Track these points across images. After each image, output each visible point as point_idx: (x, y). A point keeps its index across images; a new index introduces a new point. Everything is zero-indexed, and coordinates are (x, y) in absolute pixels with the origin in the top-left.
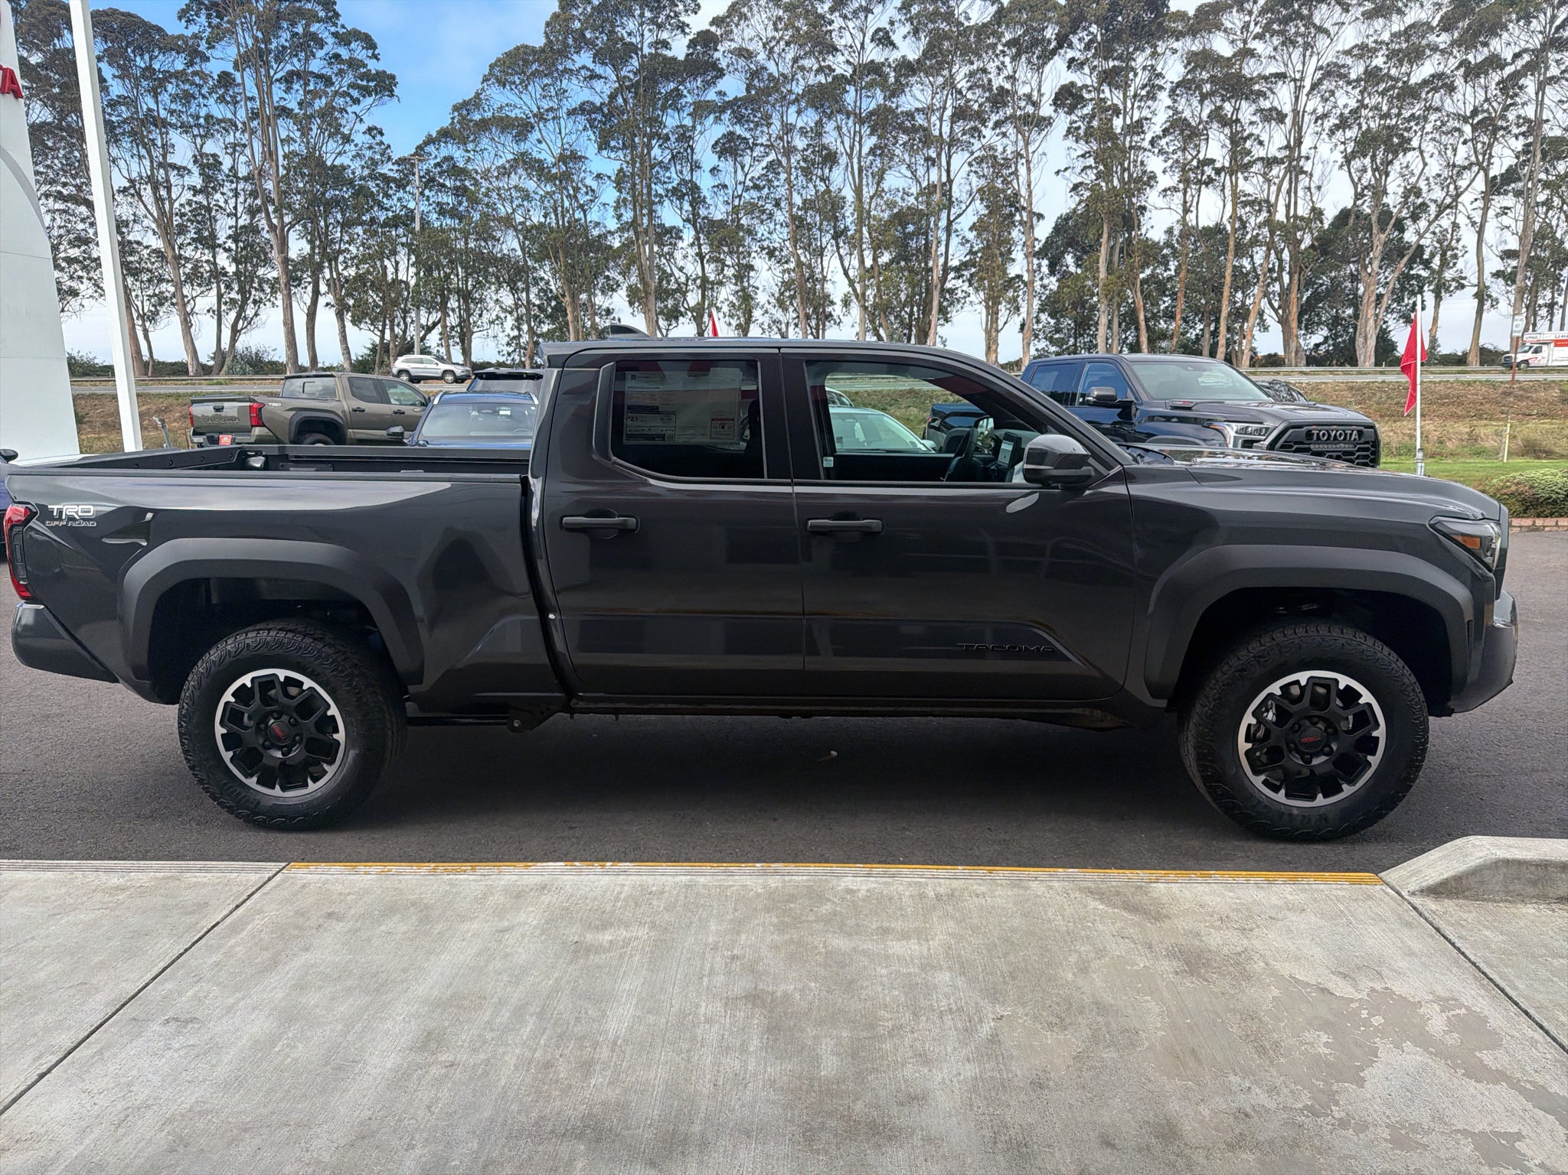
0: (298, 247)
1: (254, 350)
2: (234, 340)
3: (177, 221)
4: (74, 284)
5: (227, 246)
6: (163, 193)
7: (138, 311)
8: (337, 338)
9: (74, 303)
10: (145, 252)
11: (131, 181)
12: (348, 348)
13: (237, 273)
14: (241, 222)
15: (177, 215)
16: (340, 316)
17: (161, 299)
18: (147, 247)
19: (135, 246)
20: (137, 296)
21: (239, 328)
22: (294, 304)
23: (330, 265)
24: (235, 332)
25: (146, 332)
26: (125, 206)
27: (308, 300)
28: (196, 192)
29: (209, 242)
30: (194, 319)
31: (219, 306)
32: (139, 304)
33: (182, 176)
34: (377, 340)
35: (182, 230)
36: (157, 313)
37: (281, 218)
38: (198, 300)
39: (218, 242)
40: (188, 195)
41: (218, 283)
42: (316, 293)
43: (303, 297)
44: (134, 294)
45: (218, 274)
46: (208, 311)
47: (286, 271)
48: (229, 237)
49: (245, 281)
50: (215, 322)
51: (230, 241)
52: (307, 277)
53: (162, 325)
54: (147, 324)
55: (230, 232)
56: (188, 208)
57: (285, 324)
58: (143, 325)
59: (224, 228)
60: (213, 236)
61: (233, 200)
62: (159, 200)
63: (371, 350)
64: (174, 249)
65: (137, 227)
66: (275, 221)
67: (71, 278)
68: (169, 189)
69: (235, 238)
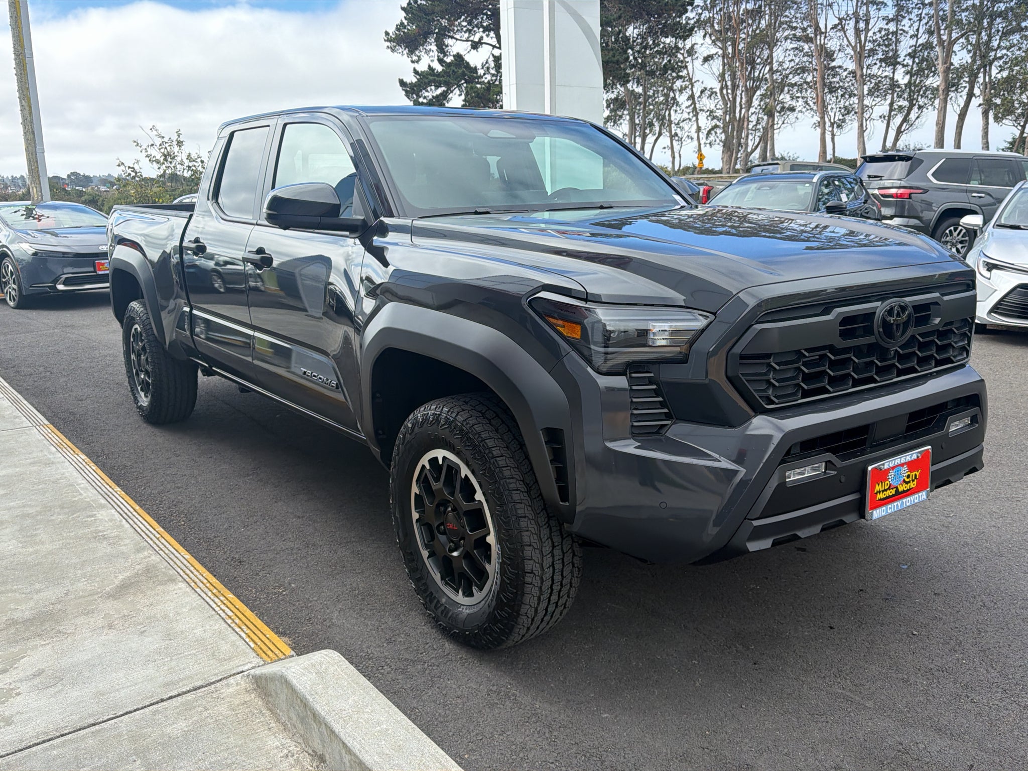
0: (961, 57)
1: (912, 147)
2: (897, 139)
3: (869, 46)
4: (794, 103)
5: (905, 63)
6: (862, 25)
7: (830, 120)
8: (980, 133)
9: (792, 116)
10: (845, 74)
11: (840, 19)
12: (987, 142)
13: (908, 85)
14: (920, 41)
15: (870, 41)
16: (985, 114)
17: (848, 111)
18: (846, 70)
19: (837, 70)
20: (832, 108)
21: (902, 130)
22: (949, 107)
23: (985, 70)
24: (899, 132)
25: (833, 135)
26: (835, 40)
27: (962, 102)
28: (889, 21)
29: (892, 61)
30: (869, 125)
31: (890, 113)
32: (832, 114)
33: (879, 10)
34: (1018, 133)
35: (873, 52)
36: (844, 121)
37: (950, 35)
38: (875, 108)
39: (899, 60)
40: (882, 24)
41: (893, 94)
42: (971, 95)
43: (957, 100)
44: (830, 107)
45: (894, 85)
46: (881, 117)
47: (946, 79)
48: (909, 54)
49: (914, 91)
50: (885, 125)
51: (908, 57)
52: (964, 83)
53: (847, 130)
54: (835, 130)
55: (910, 51)
56: (878, 35)
57: (937, 124)
58: (832, 131)
59: (905, 46)
60: (896, 55)
61: (917, 24)
62: (857, 31)
63: (1011, 143)
64: (862, 69)
65: (841, 55)
66: (945, 38)
67: (792, 98)
68: (867, 22)
69: (912, 55)
